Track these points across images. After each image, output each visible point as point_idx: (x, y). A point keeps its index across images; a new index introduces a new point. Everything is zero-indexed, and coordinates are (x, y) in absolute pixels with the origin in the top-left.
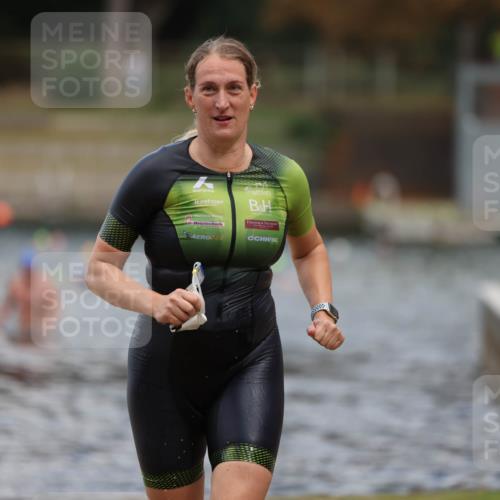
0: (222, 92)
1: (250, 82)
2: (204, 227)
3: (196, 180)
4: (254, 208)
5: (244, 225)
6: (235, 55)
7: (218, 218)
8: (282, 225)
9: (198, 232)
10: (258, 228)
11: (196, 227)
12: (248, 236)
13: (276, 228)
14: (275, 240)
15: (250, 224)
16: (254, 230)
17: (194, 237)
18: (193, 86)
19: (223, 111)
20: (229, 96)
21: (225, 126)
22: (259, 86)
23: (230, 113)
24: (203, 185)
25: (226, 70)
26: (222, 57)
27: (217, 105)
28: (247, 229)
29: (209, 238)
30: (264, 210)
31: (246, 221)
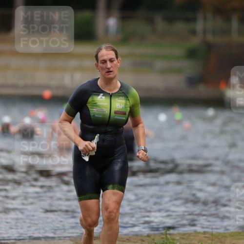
0: (108, 62)
1: (117, 57)
2: (100, 113)
3: (99, 95)
4: (118, 106)
7: (105, 109)
8: (127, 113)
10: (119, 114)
12: (115, 116)
13: (125, 114)
14: (124, 118)
15: (116, 112)
18: (98, 62)
19: (109, 69)
20: (110, 64)
21: (110, 74)
23: (111, 69)
24: (101, 98)
25: (108, 54)
26: (106, 50)
27: (107, 67)
28: (115, 114)
29: (101, 116)
30: (122, 107)
31: (114, 111)
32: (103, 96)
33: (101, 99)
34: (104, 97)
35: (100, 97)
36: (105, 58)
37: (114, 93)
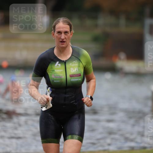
1: (71, 31)
5: (69, 76)
6: (67, 23)
11: (55, 78)
14: (80, 79)
15: (72, 76)
16: (73, 78)
20: (65, 35)
23: (65, 40)
24: (58, 65)
25: (64, 28)
26: (63, 24)
27: (61, 38)
28: (70, 78)
29: (59, 81)
30: (76, 71)
31: (70, 75)
32: (59, 63)
33: (58, 67)
34: (60, 65)
36: (61, 30)
37: (67, 60)
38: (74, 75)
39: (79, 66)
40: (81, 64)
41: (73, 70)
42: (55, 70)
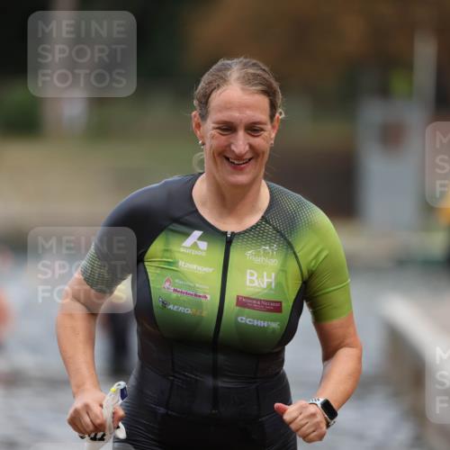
0: (241, 134)
2: (185, 297)
3: (188, 235)
4: (252, 281)
5: (235, 301)
6: (259, 88)
7: (203, 289)
9: (177, 302)
10: (253, 308)
11: (175, 295)
12: (238, 315)
14: (275, 325)
15: (242, 302)
16: (247, 310)
17: (171, 307)
18: (204, 117)
20: (248, 137)
21: (240, 171)
22: (283, 116)
25: (248, 107)
26: (243, 89)
27: (233, 148)
28: (238, 308)
29: (189, 311)
30: (265, 285)
31: (238, 297)
32: (201, 239)
33: (194, 252)
34: (203, 245)
35: (189, 241)
36: (235, 115)
37: (239, 234)
38: (257, 300)
39: (283, 270)
40: (292, 266)
41: (254, 278)
42: (181, 263)
